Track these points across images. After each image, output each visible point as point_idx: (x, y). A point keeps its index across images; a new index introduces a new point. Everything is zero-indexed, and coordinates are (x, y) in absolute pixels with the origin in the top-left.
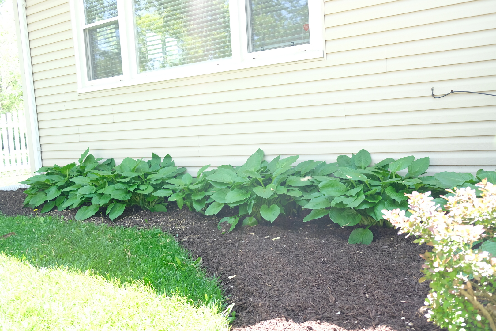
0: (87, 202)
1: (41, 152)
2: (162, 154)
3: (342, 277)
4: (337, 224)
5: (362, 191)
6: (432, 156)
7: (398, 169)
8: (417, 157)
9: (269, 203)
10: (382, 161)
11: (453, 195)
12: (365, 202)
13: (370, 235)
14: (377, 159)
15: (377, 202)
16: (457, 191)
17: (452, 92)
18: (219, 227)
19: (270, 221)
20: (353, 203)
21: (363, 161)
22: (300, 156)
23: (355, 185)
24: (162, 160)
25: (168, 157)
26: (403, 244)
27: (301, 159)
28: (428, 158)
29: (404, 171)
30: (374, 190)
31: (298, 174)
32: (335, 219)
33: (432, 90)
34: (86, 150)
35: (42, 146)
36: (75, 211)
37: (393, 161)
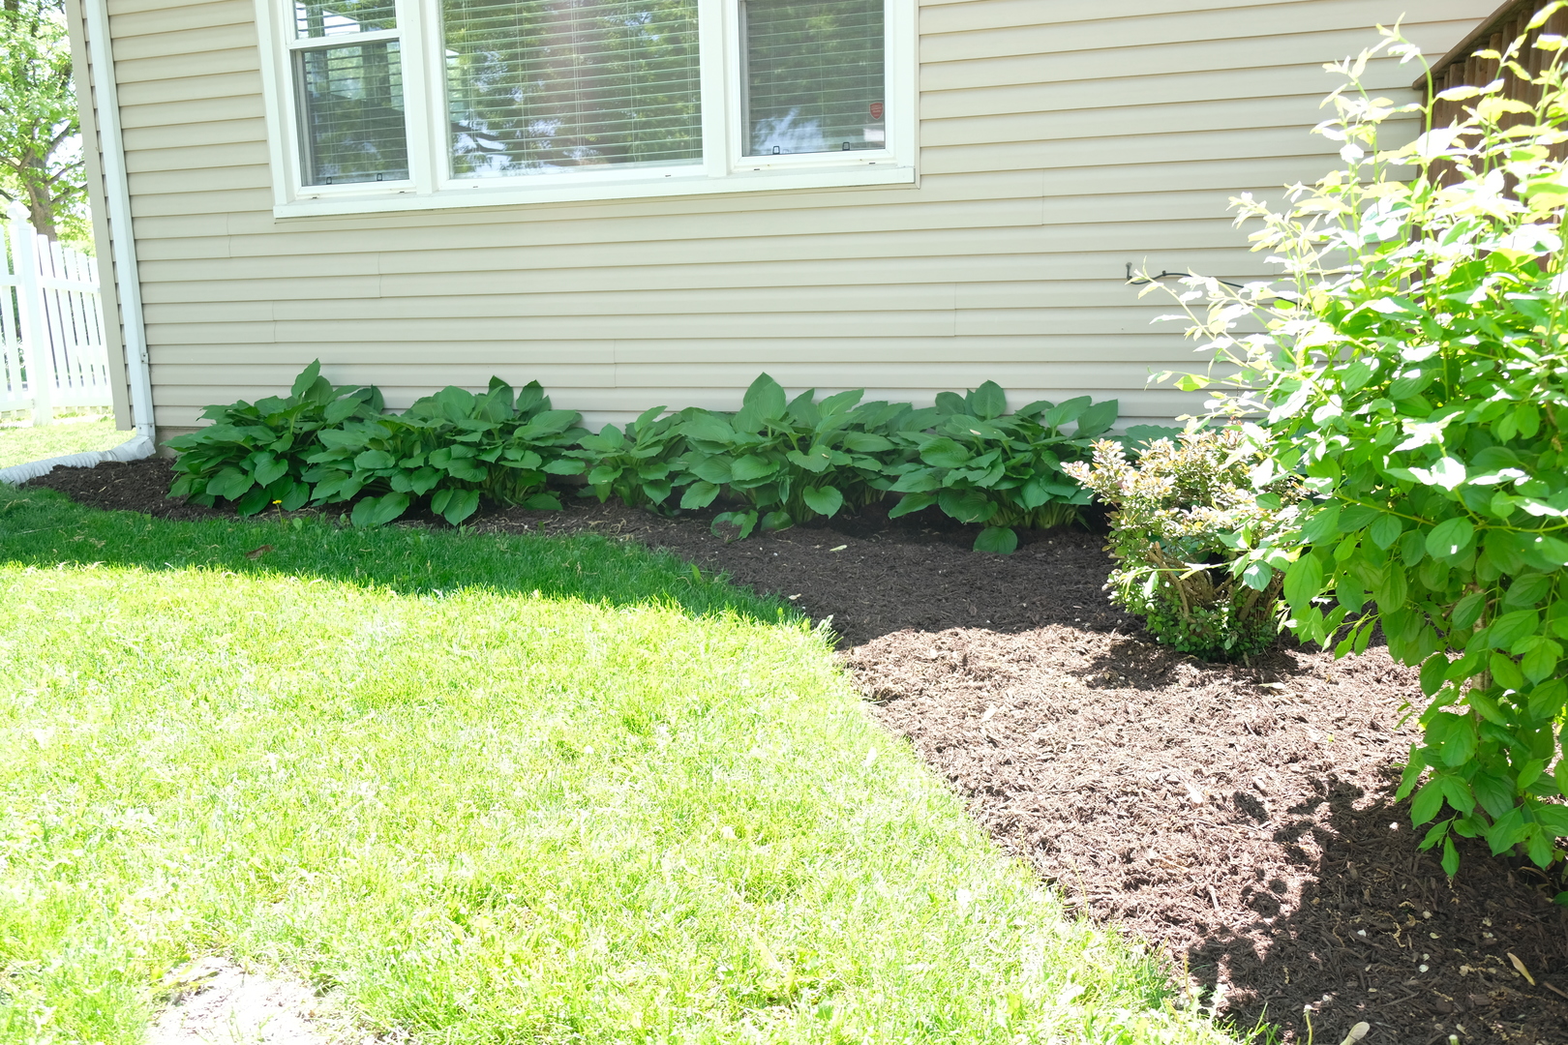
0: (376, 488)
1: (149, 365)
2: (517, 379)
3: (980, 589)
4: (954, 518)
5: (1000, 460)
6: (1123, 399)
7: (1062, 421)
8: (1097, 399)
9: (819, 481)
10: (1027, 407)
11: (1147, 449)
12: (1005, 478)
13: (1012, 539)
14: (1017, 401)
15: (1027, 477)
16: (1153, 444)
17: (1164, 274)
18: (715, 532)
19: (826, 516)
20: (986, 480)
21: (989, 405)
22: (865, 392)
23: (983, 451)
24: (517, 394)
25: (534, 387)
26: (1070, 549)
27: (868, 398)
28: (1115, 403)
29: (1071, 426)
30: (1019, 458)
31: (859, 427)
32: (950, 511)
33: (1128, 267)
34: (310, 366)
35: (153, 351)
36: (348, 507)
37: (1048, 405)
